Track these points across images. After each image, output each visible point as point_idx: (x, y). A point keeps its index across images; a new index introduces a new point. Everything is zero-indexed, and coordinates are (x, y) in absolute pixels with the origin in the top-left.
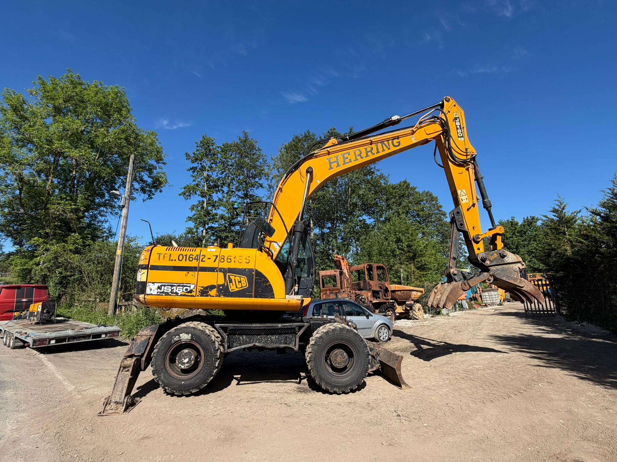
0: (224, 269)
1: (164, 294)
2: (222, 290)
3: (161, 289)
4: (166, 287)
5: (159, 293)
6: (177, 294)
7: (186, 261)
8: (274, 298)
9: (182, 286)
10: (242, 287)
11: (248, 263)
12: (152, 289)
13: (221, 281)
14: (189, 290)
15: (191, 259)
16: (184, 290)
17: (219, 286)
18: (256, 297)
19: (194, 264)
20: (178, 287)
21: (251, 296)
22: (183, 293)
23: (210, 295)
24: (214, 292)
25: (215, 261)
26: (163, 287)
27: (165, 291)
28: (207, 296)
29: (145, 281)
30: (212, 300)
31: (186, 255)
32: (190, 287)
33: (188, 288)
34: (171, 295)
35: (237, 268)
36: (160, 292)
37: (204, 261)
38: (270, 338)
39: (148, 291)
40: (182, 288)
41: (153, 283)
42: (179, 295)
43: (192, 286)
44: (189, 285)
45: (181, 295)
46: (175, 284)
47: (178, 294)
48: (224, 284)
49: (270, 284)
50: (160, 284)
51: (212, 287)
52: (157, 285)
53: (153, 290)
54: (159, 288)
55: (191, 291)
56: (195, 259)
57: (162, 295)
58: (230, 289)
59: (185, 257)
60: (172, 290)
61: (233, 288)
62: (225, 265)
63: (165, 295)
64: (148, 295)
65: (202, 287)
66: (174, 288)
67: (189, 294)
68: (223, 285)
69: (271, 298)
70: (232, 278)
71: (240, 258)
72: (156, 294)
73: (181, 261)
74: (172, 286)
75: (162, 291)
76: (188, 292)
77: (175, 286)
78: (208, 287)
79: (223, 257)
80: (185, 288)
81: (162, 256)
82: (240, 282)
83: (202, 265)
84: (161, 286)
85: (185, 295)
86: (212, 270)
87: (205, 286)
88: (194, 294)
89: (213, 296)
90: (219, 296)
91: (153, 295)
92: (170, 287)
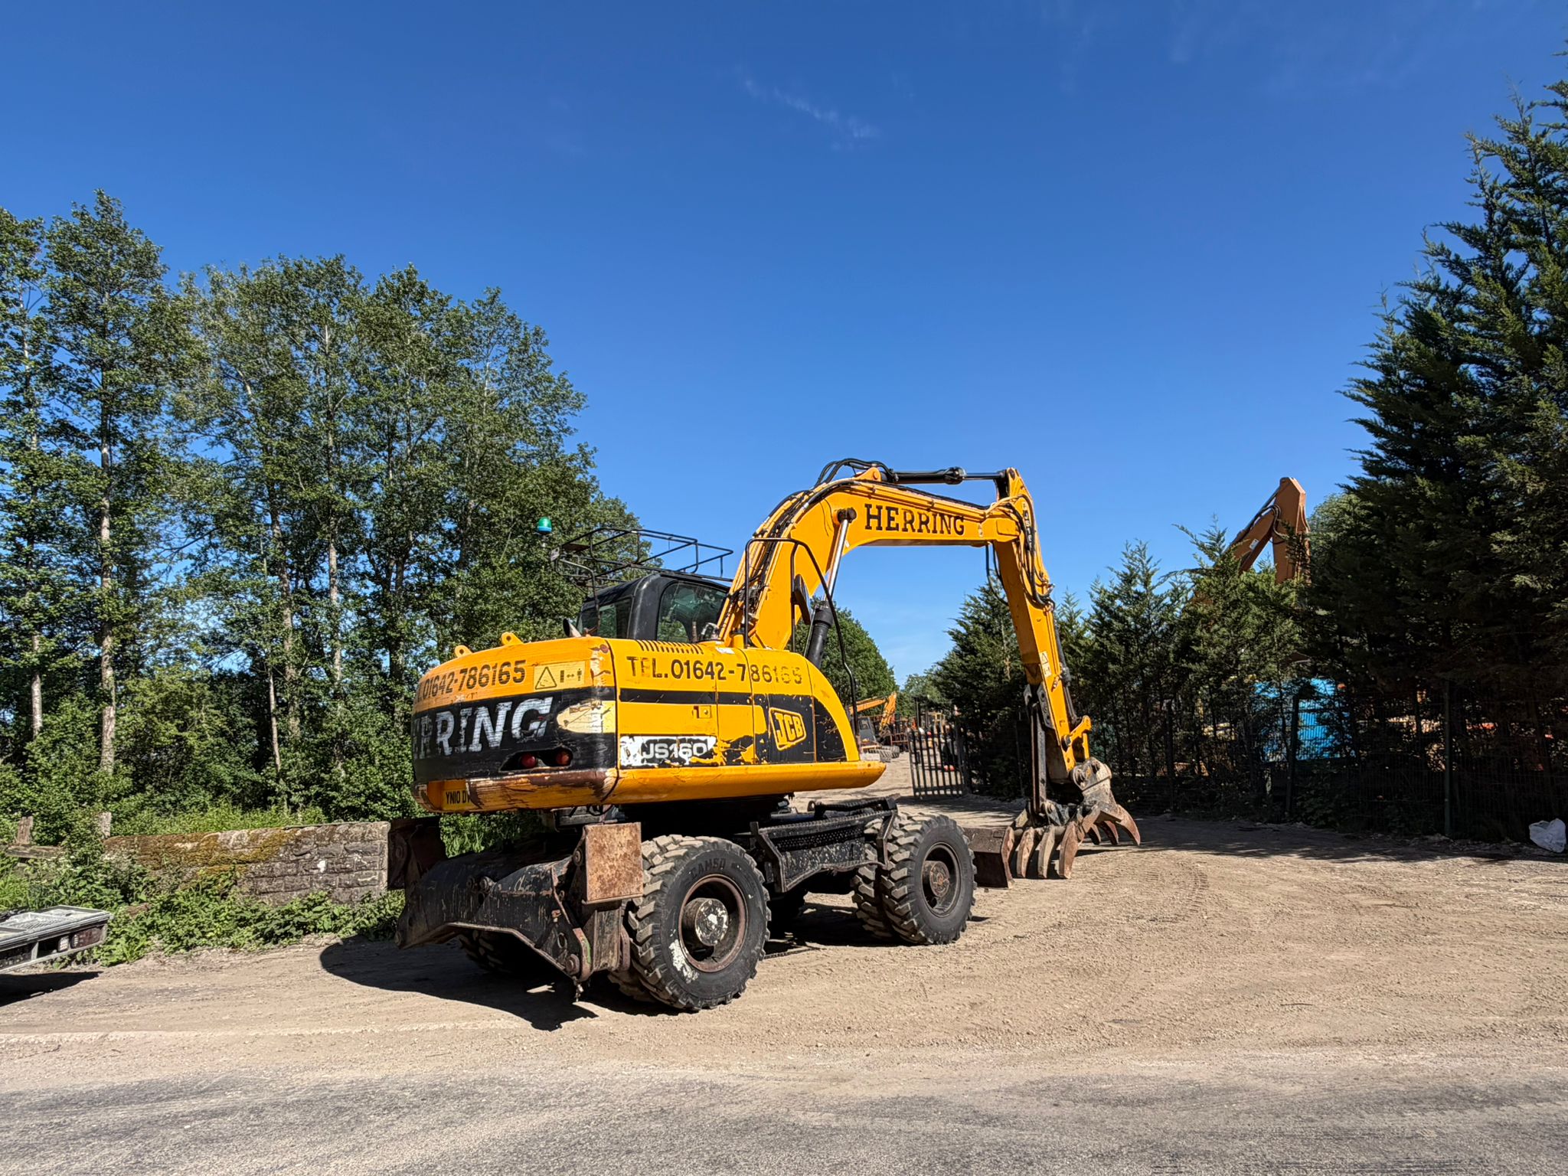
0: (761, 696)
1: (656, 765)
2: (763, 746)
3: (648, 753)
4: (657, 746)
5: (645, 763)
6: (681, 761)
7: (689, 677)
8: (845, 760)
9: (689, 741)
10: (797, 739)
11: (799, 682)
12: (630, 752)
13: (761, 729)
14: (705, 751)
15: (699, 673)
16: (695, 753)
17: (758, 737)
18: (819, 760)
19: (706, 685)
20: (682, 745)
21: (809, 759)
22: (695, 760)
23: (743, 761)
24: (749, 754)
25: (743, 679)
26: (652, 745)
27: (657, 756)
28: (738, 763)
29: (614, 731)
30: (750, 772)
31: (687, 663)
32: (705, 742)
33: (703, 745)
34: (669, 766)
35: (783, 696)
36: (649, 761)
37: (724, 678)
38: (828, 852)
39: (623, 759)
40: (689, 745)
41: (631, 736)
42: (687, 763)
43: (711, 741)
44: (702, 738)
45: (692, 765)
46: (674, 738)
47: (684, 761)
48: (767, 733)
49: (837, 731)
50: (646, 739)
51: (745, 741)
52: (640, 741)
53: (632, 754)
54: (645, 749)
55: (710, 754)
56: (707, 673)
57: (653, 767)
58: (778, 745)
59: (685, 667)
60: (671, 752)
61: (783, 742)
62: (762, 688)
63: (660, 766)
64: (623, 768)
65: (728, 742)
66: (674, 746)
67: (708, 761)
68: (764, 736)
69: (842, 760)
70: (778, 716)
71: (785, 671)
72: (640, 764)
73: (679, 677)
74: (670, 743)
75: (650, 756)
76: (704, 757)
77: (674, 742)
78: (738, 740)
79: (754, 669)
80: (696, 746)
81: (637, 664)
82: (792, 727)
83: (723, 687)
84: (649, 742)
85: (698, 764)
86: (741, 699)
87: (734, 739)
88: (716, 759)
89: (749, 764)
90: (759, 762)
91: (634, 768)
92: (666, 746)
